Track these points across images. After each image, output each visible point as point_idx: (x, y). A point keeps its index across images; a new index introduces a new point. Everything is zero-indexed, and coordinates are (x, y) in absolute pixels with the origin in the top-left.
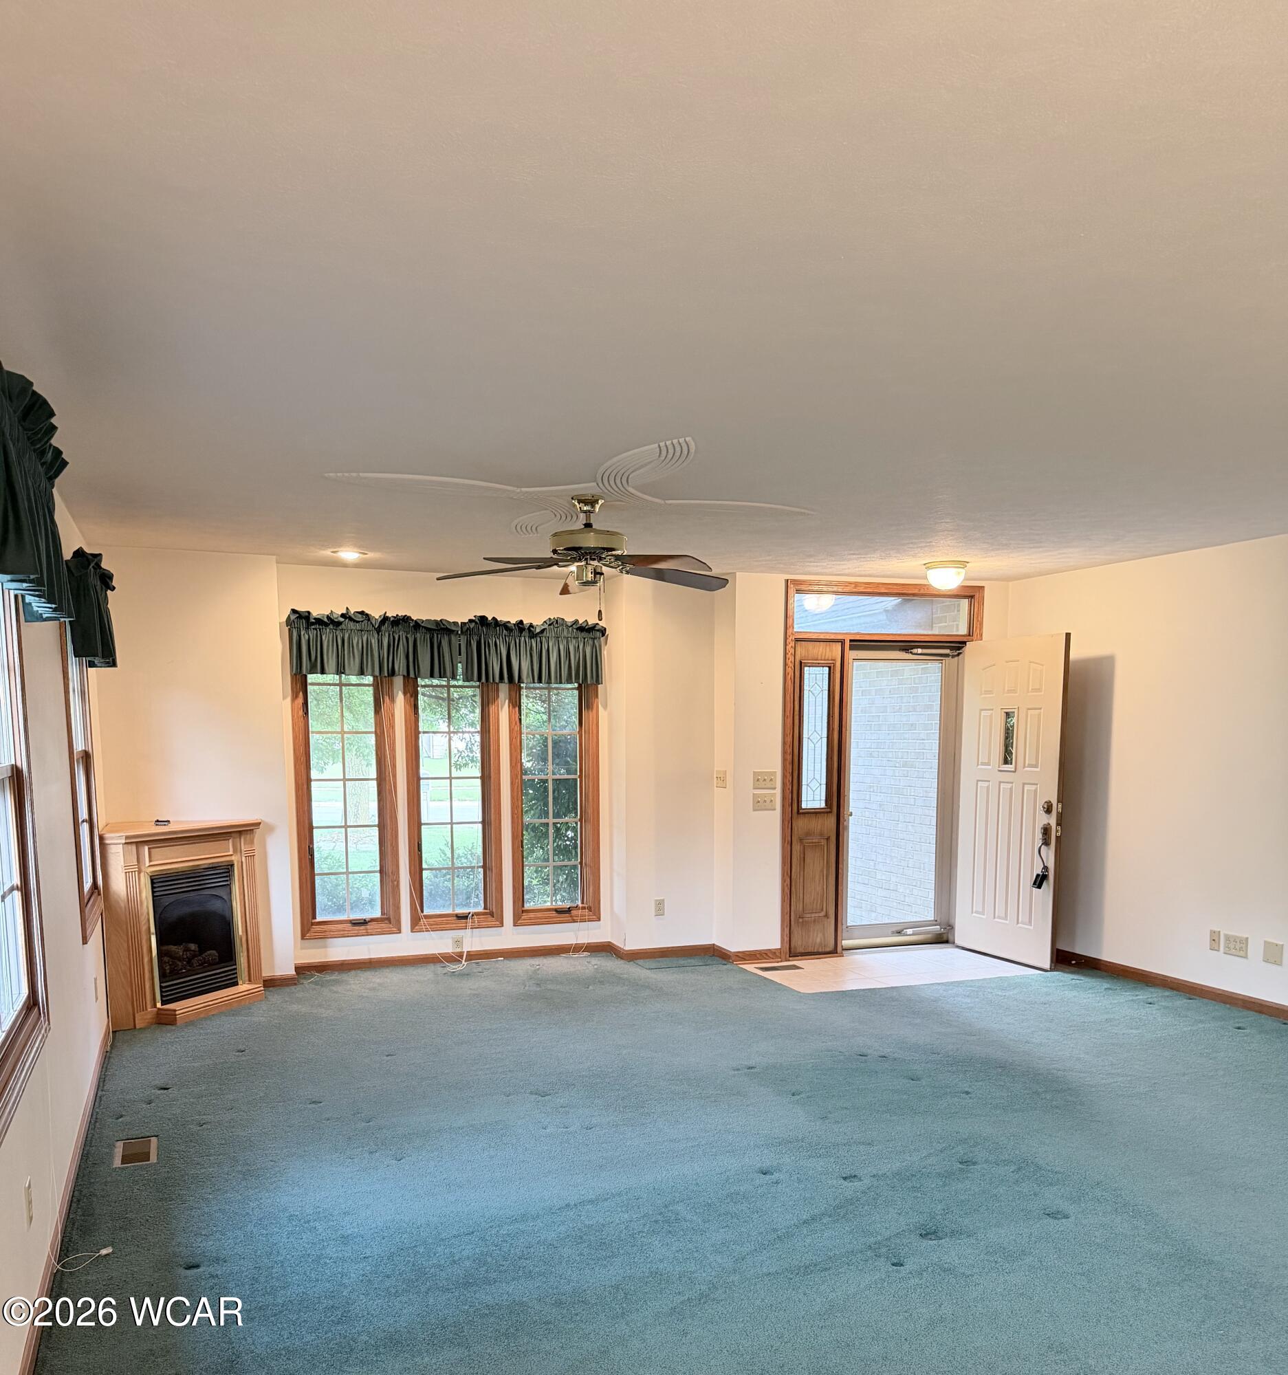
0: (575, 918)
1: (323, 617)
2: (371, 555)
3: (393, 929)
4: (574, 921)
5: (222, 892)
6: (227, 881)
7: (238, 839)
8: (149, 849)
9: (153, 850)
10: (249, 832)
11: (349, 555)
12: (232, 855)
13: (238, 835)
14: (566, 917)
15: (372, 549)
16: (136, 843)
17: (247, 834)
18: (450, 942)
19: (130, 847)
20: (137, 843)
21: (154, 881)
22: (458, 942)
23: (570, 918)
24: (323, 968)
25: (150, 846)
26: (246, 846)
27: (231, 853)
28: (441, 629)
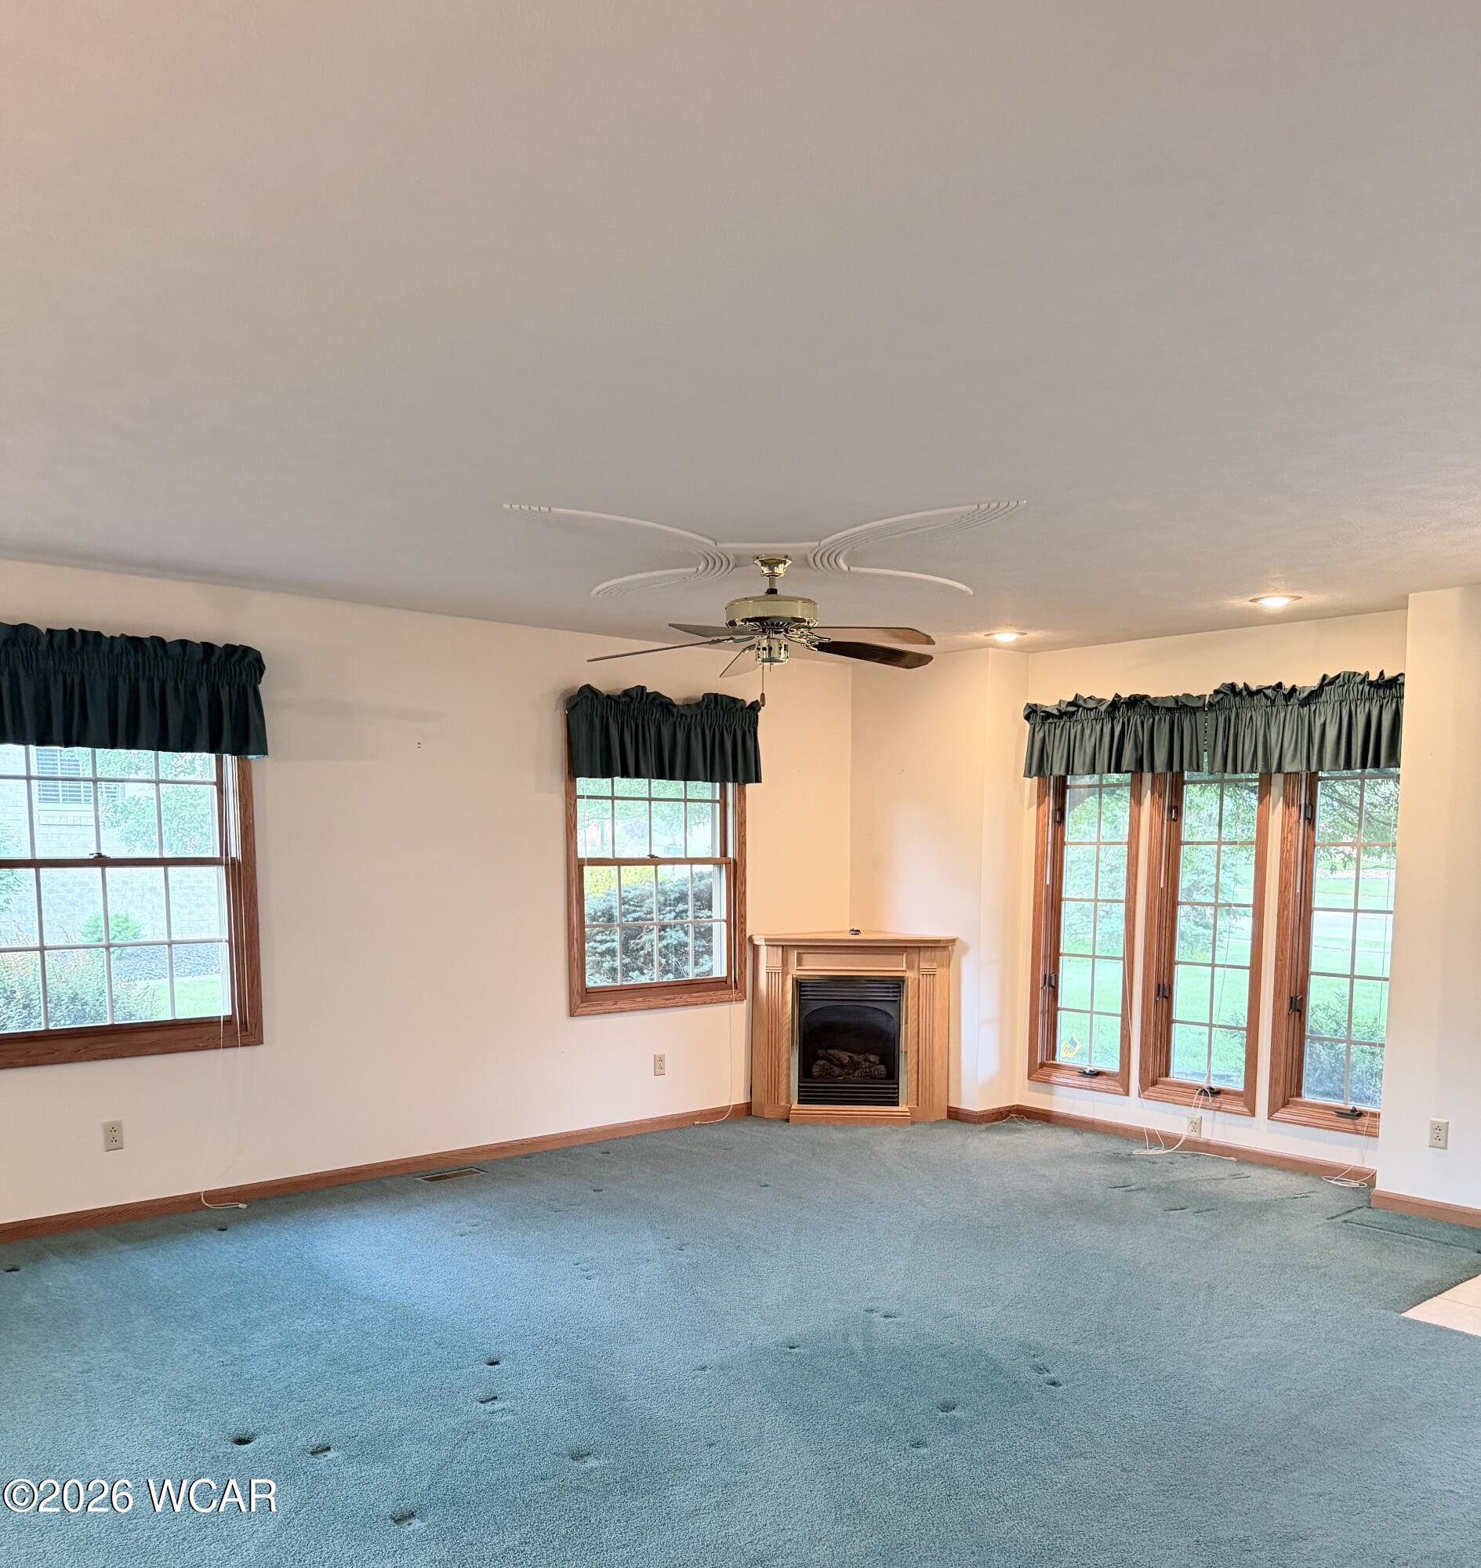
0: (1359, 1128)
1: (1053, 709)
2: (1032, 635)
3: (1118, 1089)
4: (1358, 1132)
5: (889, 1009)
6: (897, 996)
7: (917, 956)
8: (798, 953)
9: (805, 956)
10: (930, 949)
11: (1006, 637)
12: (905, 971)
13: (917, 950)
14: (1347, 1123)
15: (1030, 626)
16: (783, 946)
17: (928, 950)
18: (1186, 1122)
19: (775, 949)
20: (785, 947)
21: (800, 985)
22: (1197, 1125)
23: (1351, 1127)
24: (1044, 1117)
25: (799, 951)
26: (924, 963)
27: (903, 969)
28: (1182, 707)
